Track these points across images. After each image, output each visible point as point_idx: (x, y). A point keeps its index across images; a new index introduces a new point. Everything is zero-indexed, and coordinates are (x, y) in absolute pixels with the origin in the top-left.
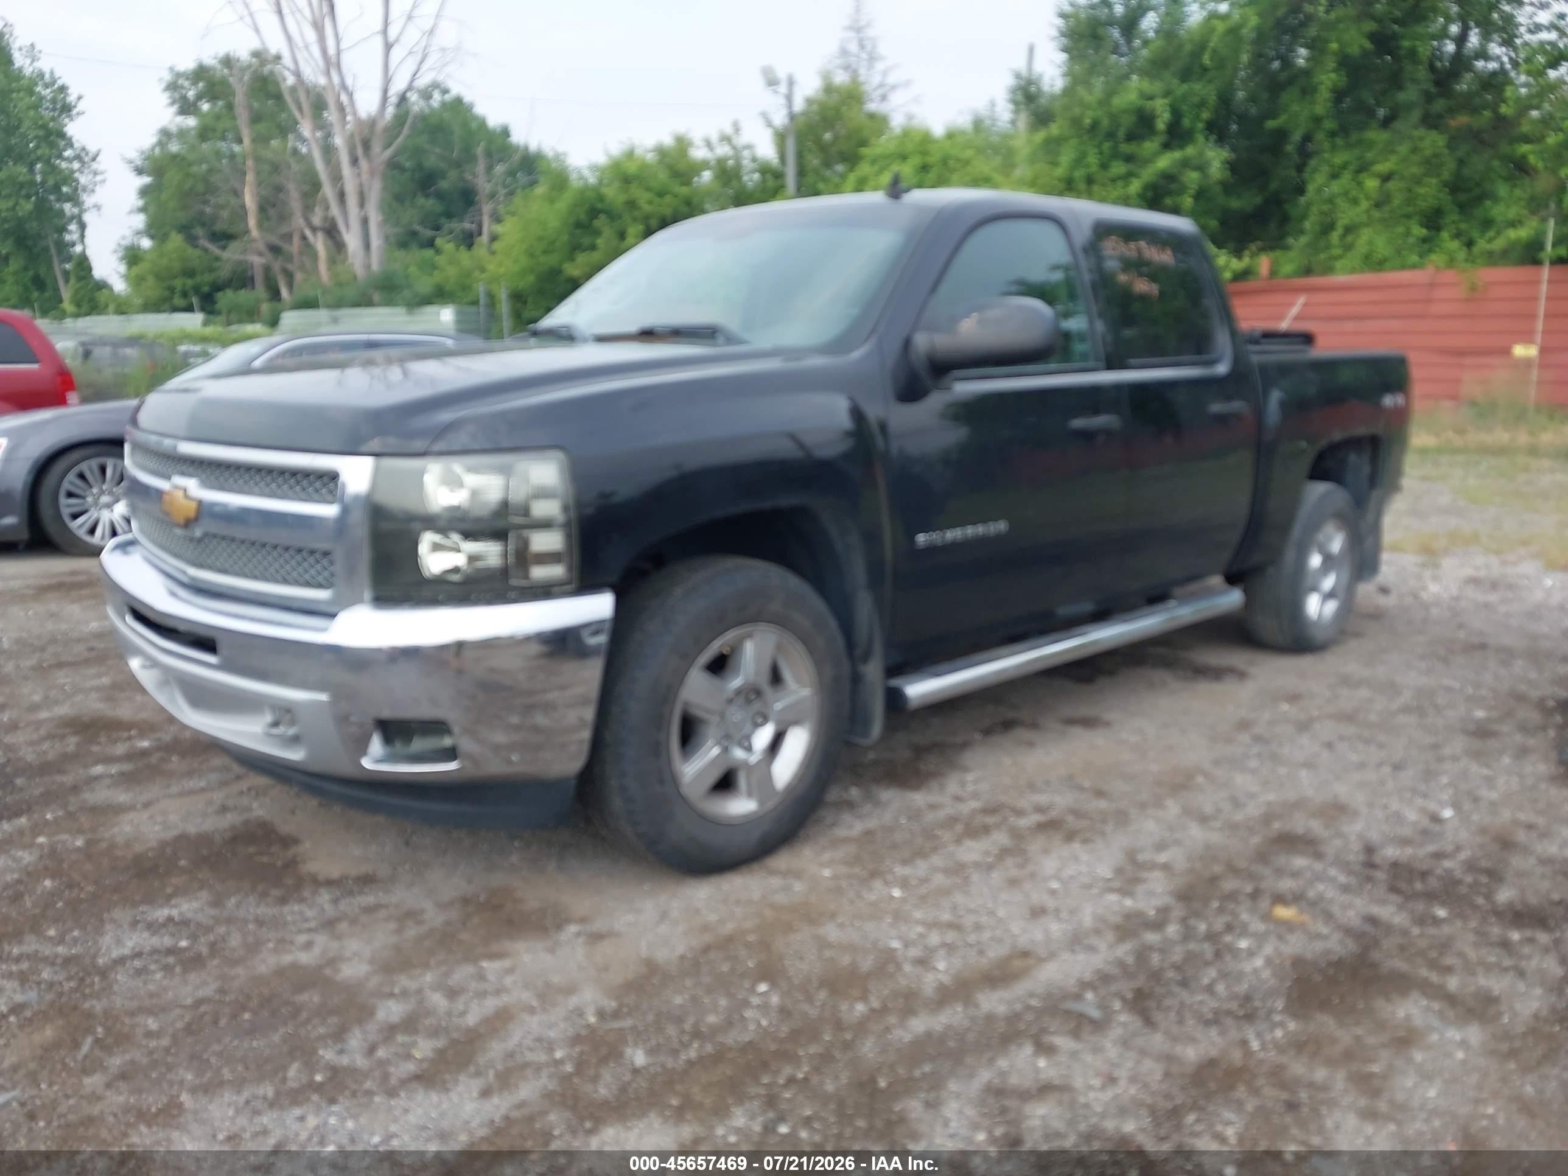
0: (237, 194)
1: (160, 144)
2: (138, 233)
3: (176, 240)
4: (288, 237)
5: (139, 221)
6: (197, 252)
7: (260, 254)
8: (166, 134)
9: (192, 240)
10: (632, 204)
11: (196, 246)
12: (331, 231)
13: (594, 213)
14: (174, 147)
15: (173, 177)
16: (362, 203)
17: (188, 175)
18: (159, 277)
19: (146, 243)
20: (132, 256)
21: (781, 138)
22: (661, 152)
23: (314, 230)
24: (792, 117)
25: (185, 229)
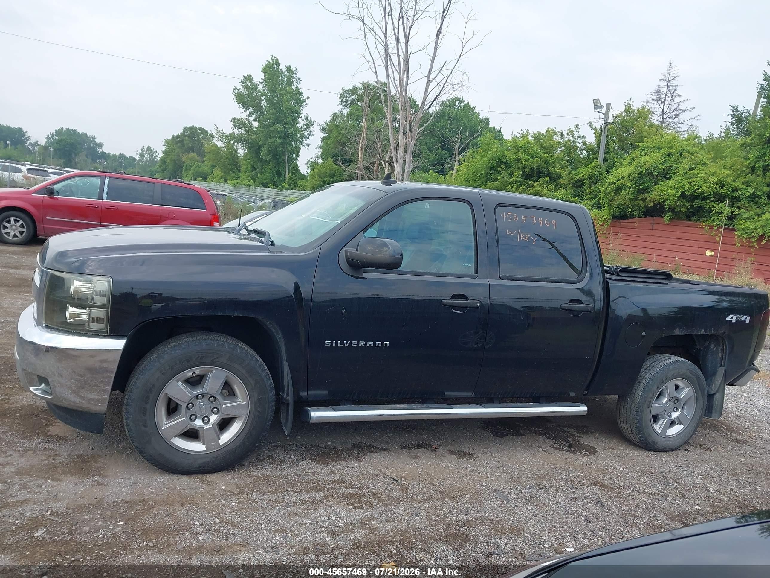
0: (357, 144)
1: (333, 120)
2: (318, 157)
3: (330, 161)
4: (373, 163)
5: (319, 152)
6: (337, 167)
7: (361, 171)
8: (335, 116)
9: (336, 161)
10: (518, 160)
11: (337, 165)
12: (391, 163)
13: (500, 163)
14: (337, 122)
15: (335, 133)
16: (405, 151)
17: (340, 133)
18: (320, 177)
19: (320, 161)
20: (313, 165)
21: (598, 134)
22: (538, 137)
23: (385, 162)
24: (606, 123)
25: (334, 157)
